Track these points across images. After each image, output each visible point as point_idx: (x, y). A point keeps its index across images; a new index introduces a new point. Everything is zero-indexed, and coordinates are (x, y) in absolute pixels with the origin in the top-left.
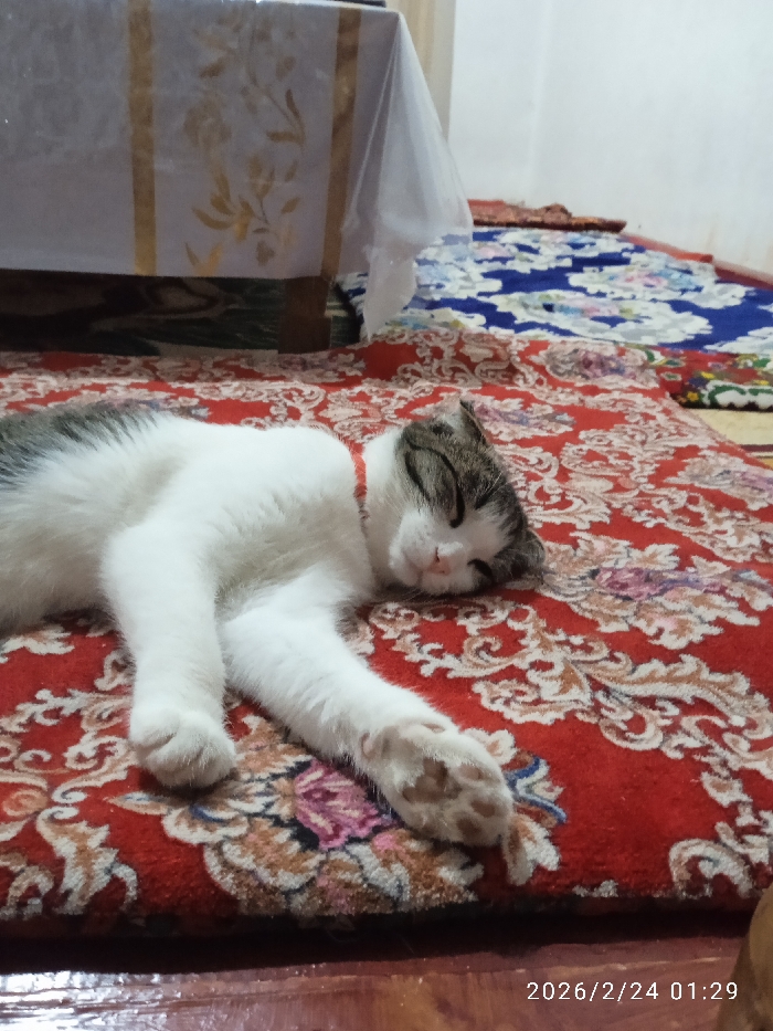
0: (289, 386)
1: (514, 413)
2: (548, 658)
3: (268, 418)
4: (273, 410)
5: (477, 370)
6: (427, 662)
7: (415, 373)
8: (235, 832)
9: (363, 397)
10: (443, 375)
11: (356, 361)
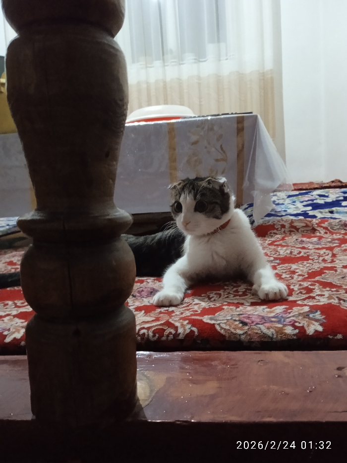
1: (315, 242)
5: (300, 230)
7: (274, 233)
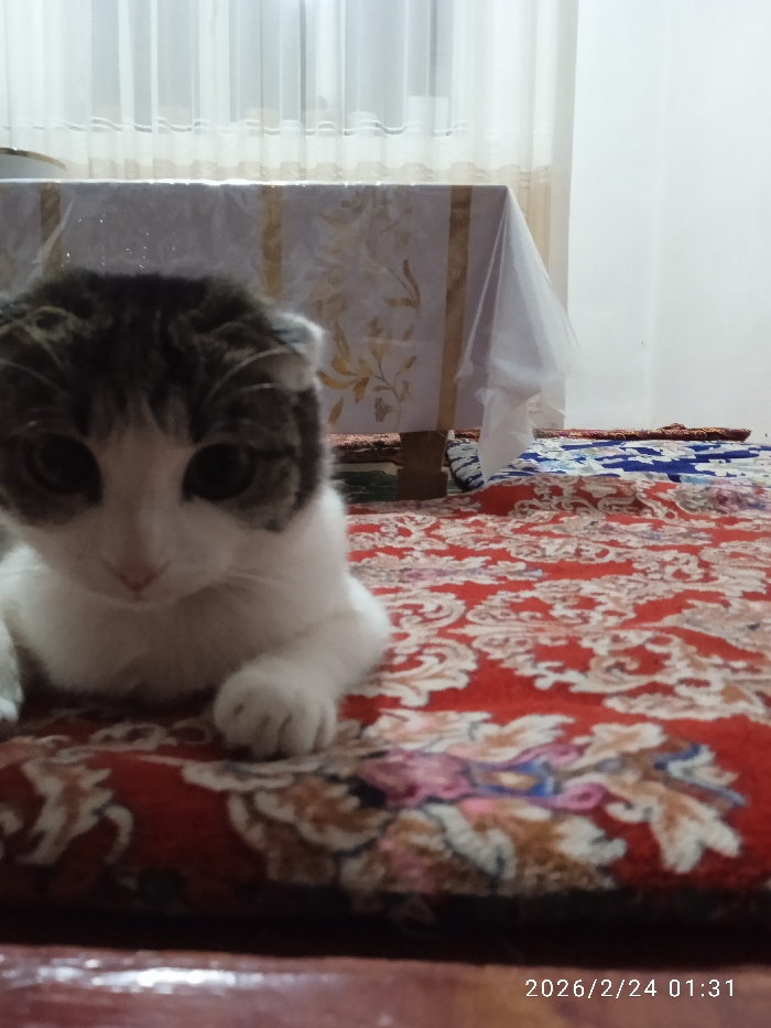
0: (401, 515)
1: (643, 532)
2: (702, 676)
3: (377, 534)
4: (383, 529)
5: (600, 505)
6: (543, 676)
7: (533, 507)
8: (271, 784)
9: (476, 523)
10: (563, 509)
11: (471, 503)
